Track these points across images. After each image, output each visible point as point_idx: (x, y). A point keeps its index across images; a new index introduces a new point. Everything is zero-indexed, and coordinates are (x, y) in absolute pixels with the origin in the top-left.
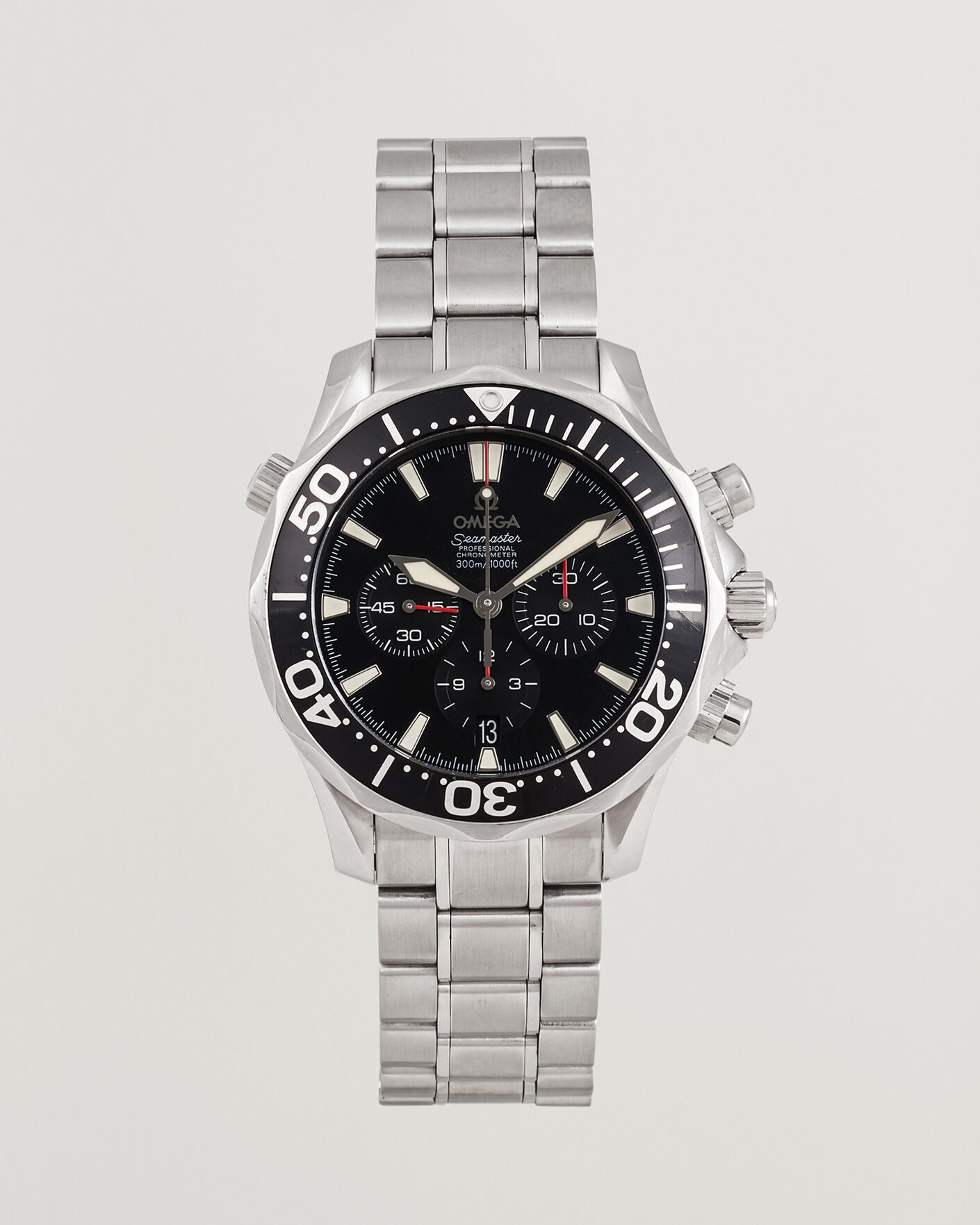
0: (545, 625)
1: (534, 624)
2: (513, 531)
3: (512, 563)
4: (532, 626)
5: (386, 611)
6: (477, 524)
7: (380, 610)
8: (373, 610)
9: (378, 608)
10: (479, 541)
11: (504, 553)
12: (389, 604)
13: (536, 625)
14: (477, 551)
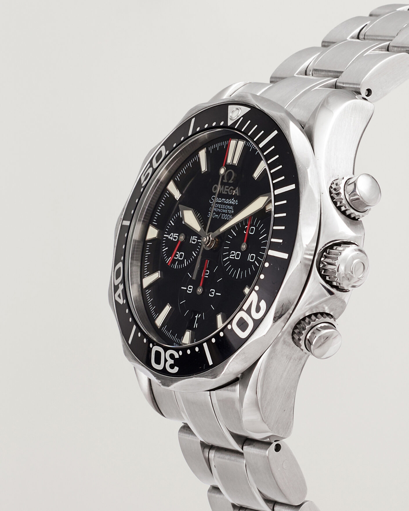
0: (234, 258)
1: (229, 257)
2: (236, 197)
3: (230, 217)
4: (228, 258)
5: (174, 239)
6: (222, 190)
7: (172, 238)
8: (169, 238)
9: (171, 237)
10: (221, 201)
11: (229, 210)
12: (176, 235)
13: (230, 257)
14: (218, 208)
